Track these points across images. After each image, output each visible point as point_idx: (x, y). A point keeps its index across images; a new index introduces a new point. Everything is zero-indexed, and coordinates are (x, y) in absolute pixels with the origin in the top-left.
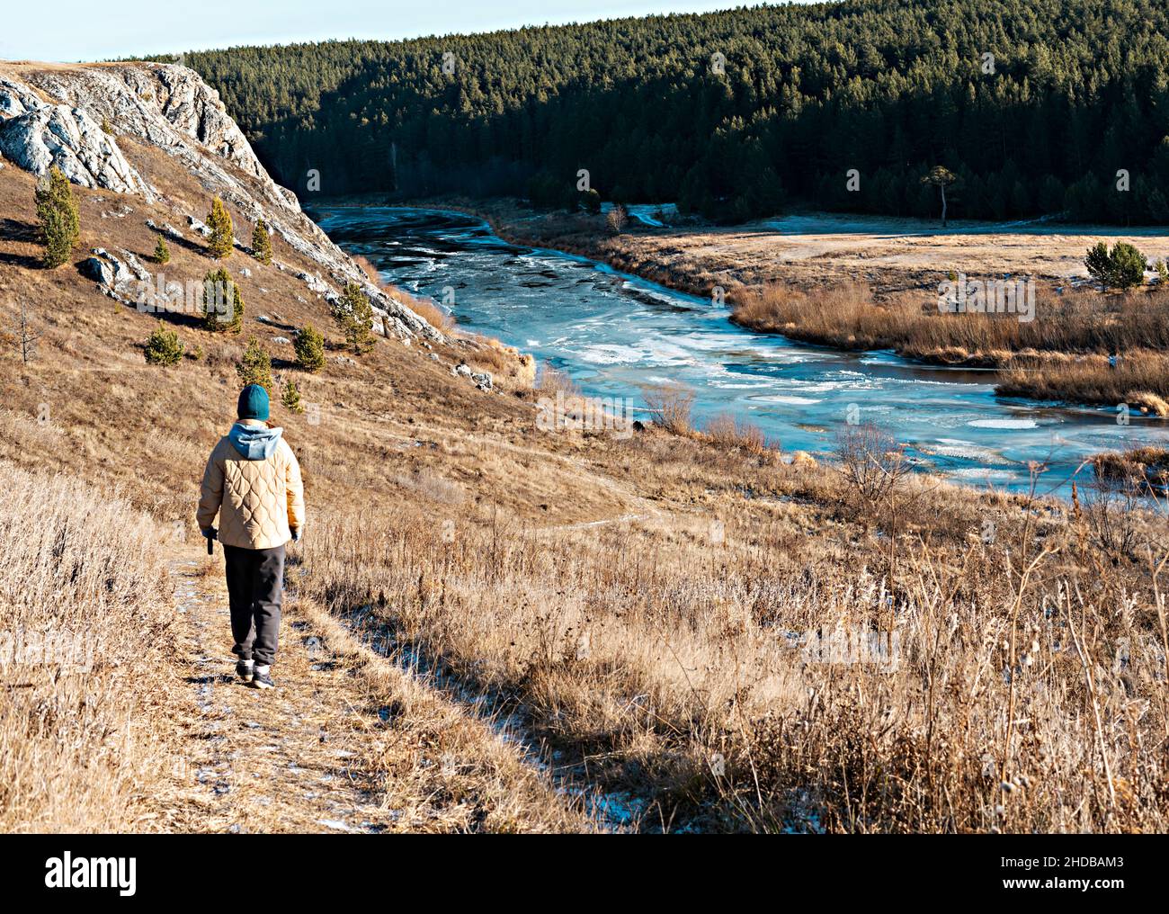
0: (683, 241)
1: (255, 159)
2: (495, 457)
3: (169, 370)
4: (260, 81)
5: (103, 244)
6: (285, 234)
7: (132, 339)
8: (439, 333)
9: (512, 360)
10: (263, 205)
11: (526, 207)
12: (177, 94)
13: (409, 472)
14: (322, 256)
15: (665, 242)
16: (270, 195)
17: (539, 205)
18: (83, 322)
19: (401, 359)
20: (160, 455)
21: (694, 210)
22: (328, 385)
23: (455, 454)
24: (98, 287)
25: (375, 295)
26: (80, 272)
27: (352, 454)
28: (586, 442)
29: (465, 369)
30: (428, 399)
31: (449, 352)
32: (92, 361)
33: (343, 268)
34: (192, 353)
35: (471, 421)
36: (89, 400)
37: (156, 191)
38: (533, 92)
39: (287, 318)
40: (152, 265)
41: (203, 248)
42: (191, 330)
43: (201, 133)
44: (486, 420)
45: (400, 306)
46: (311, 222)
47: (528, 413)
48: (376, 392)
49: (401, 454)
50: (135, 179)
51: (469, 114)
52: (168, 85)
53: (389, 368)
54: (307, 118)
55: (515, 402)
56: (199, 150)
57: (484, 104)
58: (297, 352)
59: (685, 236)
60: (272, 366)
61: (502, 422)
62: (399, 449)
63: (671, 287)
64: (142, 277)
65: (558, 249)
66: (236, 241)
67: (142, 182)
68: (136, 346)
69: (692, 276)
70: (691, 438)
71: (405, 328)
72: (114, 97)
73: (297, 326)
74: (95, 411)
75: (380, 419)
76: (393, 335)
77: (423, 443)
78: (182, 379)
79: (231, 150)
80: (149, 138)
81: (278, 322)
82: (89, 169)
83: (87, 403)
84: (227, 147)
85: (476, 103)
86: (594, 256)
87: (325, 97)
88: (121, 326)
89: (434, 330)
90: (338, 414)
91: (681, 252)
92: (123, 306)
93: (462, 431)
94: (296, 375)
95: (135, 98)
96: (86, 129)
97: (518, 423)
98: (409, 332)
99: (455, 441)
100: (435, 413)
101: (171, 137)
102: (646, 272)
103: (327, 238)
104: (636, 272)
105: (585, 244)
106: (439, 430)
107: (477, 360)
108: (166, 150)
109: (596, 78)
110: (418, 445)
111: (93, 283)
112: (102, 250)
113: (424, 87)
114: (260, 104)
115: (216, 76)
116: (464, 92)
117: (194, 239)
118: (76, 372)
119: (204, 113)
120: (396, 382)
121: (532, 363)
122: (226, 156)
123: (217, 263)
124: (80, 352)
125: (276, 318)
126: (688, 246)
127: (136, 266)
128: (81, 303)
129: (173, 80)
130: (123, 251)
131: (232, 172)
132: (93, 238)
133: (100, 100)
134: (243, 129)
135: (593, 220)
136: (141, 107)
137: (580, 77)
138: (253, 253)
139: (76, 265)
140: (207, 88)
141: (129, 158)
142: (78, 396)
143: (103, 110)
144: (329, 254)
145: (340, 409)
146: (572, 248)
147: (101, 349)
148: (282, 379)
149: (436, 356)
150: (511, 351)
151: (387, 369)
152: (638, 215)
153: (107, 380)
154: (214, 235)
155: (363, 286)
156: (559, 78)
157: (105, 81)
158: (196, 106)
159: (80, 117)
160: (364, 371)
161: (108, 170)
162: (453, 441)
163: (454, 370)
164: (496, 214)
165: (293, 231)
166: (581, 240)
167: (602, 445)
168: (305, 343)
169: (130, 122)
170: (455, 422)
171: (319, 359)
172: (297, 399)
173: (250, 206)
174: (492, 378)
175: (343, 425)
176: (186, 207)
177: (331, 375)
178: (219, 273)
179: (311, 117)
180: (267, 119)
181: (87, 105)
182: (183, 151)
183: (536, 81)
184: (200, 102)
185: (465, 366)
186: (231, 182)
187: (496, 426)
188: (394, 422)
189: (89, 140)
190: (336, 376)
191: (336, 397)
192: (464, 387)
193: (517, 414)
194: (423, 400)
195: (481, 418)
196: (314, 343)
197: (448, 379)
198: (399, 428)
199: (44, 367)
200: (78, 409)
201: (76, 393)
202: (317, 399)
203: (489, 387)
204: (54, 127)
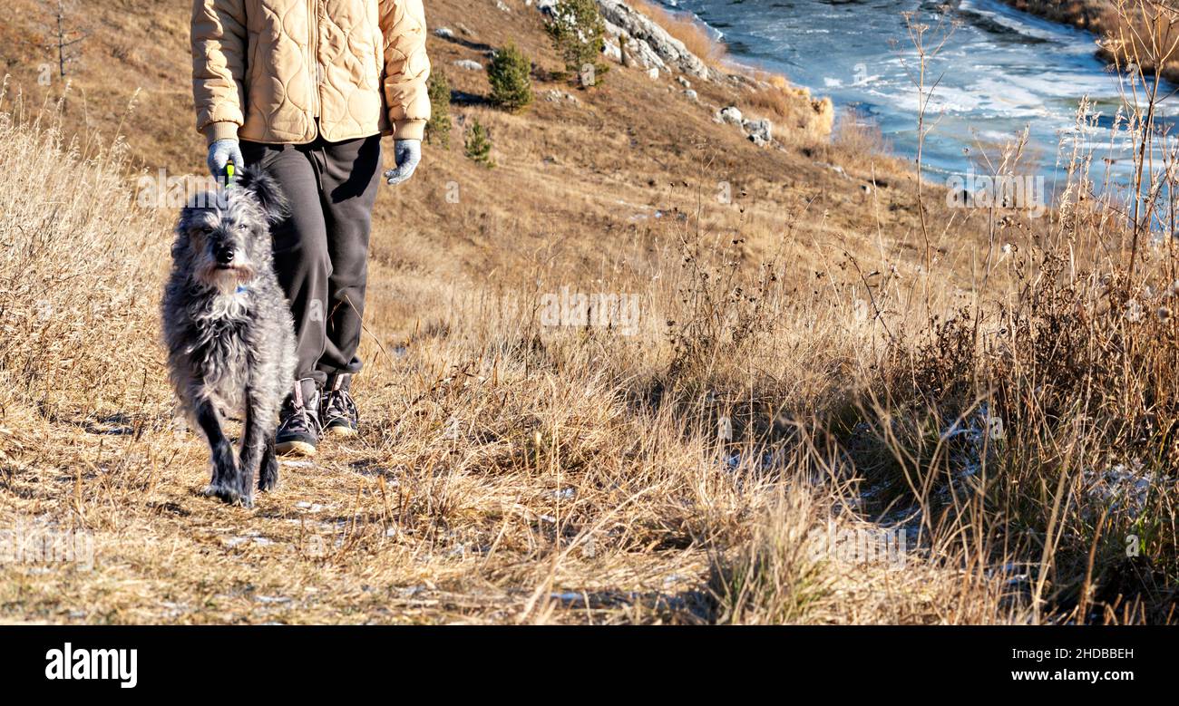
2: (766, 232)
8: (701, 63)
9: (802, 105)
13: (641, 250)
18: (166, 30)
19: (643, 97)
22: (535, 131)
23: (710, 228)
25: (612, 6)
27: (564, 226)
28: (894, 217)
29: (735, 113)
30: (678, 153)
31: (714, 93)
32: (172, 80)
35: (737, 184)
36: (163, 136)
39: (480, 33)
44: (758, 184)
45: (648, 25)
47: (817, 176)
48: (604, 142)
49: (633, 226)
53: (625, 109)
55: (800, 161)
58: (493, 82)
60: (453, 101)
61: (779, 187)
62: (631, 219)
63: (1023, 10)
71: (654, 56)
73: (494, 45)
74: (172, 153)
75: (607, 180)
76: (634, 63)
77: (665, 213)
81: (467, 39)
83: (159, 140)
89: (695, 60)
90: (547, 171)
94: (488, 115)
97: (802, 189)
98: (660, 62)
99: (712, 211)
100: (687, 173)
106: (691, 196)
107: (752, 103)
110: (658, 215)
118: (143, 95)
120: (634, 130)
121: (829, 110)
125: (464, 33)
142: (145, 130)
145: (550, 166)
148: (467, 121)
149: (694, 94)
150: (801, 93)
151: (623, 110)
160: (589, 112)
162: (708, 211)
163: (718, 114)
167: (914, 221)
168: (504, 69)
170: (713, 185)
171: (524, 93)
172: (487, 148)
174: (771, 129)
175: (552, 187)
177: (540, 117)
185: (734, 109)
187: (771, 192)
188: (628, 184)
190: (547, 119)
191: (546, 149)
192: (730, 138)
193: (802, 177)
194: (672, 155)
195: (751, 181)
196: (517, 70)
197: (709, 126)
198: (634, 193)
199: (92, 85)
200: (143, 149)
201: (141, 125)
202: (518, 151)
203: (766, 139)
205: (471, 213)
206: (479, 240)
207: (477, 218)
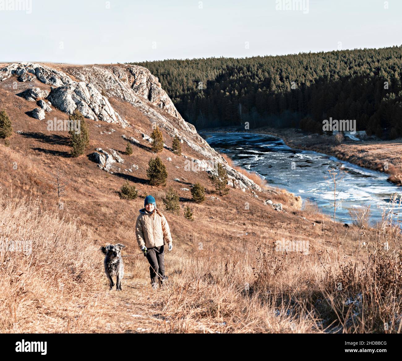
0: (368, 147)
1: (175, 109)
2: (282, 238)
3: (130, 202)
4: (179, 75)
5: (101, 146)
6: (188, 143)
7: (114, 189)
8: (259, 186)
9: (292, 199)
10: (178, 130)
11: (300, 132)
12: (138, 79)
13: (242, 245)
14: (205, 153)
15: (360, 147)
16: (182, 125)
17: (306, 132)
18: (90, 182)
19: (241, 198)
20: (123, 238)
21: (373, 133)
22: (207, 209)
24: (98, 166)
25: (230, 170)
26: (89, 159)
27: (216, 238)
28: (323, 233)
29: (270, 202)
30: (252, 215)
31: (263, 196)
32: (93, 197)
33: (215, 158)
34: (143, 195)
35: (272, 224)
36: (90, 214)
37: (127, 123)
38: (304, 82)
39: (188, 179)
40: (124, 156)
41: (149, 148)
42: (142, 185)
43: (150, 97)
44: (279, 223)
45: (241, 175)
46: (201, 138)
47: (298, 220)
48: (228, 212)
49: (238, 238)
50: (117, 117)
51: (274, 91)
52: (134, 75)
53: (235, 201)
54: (200, 92)
55: (292, 216)
56: (148, 104)
57: (281, 87)
58: (193, 194)
59: (369, 145)
60: (180, 201)
61: (286, 224)
62: (238, 236)
63: (363, 167)
64: (119, 161)
65: (314, 151)
66: (164, 145)
67: (120, 118)
68: (116, 192)
69: (372, 162)
70: (369, 230)
71: (244, 185)
72: (108, 79)
73: (193, 183)
74: (93, 219)
75: (230, 223)
76: (237, 187)
77: (249, 233)
78: (136, 205)
79: (164, 105)
80: (124, 99)
81: (184, 181)
82: (95, 112)
83: (89, 215)
84: (162, 103)
85: (278, 86)
86: (330, 153)
87: (209, 83)
88: (109, 183)
89: (257, 186)
90: (211, 221)
91: (367, 152)
92: (110, 174)
93: (267, 228)
94: (191, 205)
95: (118, 80)
96: (93, 93)
97: (293, 225)
98: (246, 187)
99: (264, 232)
100: (255, 221)
101: (135, 98)
102: (351, 160)
103: (208, 145)
104: (348, 160)
105: (325, 149)
106: (257, 228)
107: (276, 199)
108: (132, 104)
109: (331, 76)
110: (247, 234)
111: (95, 164)
112: (100, 149)
113: (254, 79)
114: (179, 86)
115: (158, 72)
116: (273, 82)
117: (144, 144)
118: (84, 202)
119: (151, 88)
120: (238, 208)
121: (301, 200)
122: (162, 107)
123: (155, 155)
124: (87, 193)
125: (183, 179)
126: (370, 149)
127: (117, 156)
128: (90, 173)
129: (136, 73)
130: (110, 149)
131: (164, 115)
132: (96, 144)
133: (101, 81)
134: (171, 97)
135: (330, 138)
136: (121, 84)
137: (324, 76)
138: (173, 150)
139: (87, 156)
140: (153, 76)
141: (114, 108)
142: (85, 212)
143: (102, 86)
144: (208, 152)
145: (212, 220)
146: (321, 150)
147: (98, 192)
148: (185, 207)
149: (257, 196)
150: (291, 195)
151: (234, 202)
152: (349, 136)
153: (99, 205)
154: (154, 142)
155: (225, 166)
156: (315, 76)
157: (103, 72)
158: (147, 85)
159: (90, 88)
160: (223, 203)
161: (104, 112)
162: (263, 232)
163: (265, 202)
164: (286, 136)
165: (192, 142)
166: (324, 147)
167: (330, 234)
168: (196, 190)
169: (115, 91)
170: (264, 224)
171: (203, 197)
172: (191, 215)
173: (172, 130)
175: (212, 226)
176: (141, 130)
177: (208, 205)
178: (156, 159)
179: (202, 92)
180: (182, 93)
181: (95, 83)
182: (141, 105)
183: (305, 77)
184: (149, 83)
185: (270, 200)
186: (163, 119)
187: (283, 226)
188: (237, 225)
189: (94, 98)
190: (210, 205)
191: (210, 214)
192: (269, 209)
193: (293, 221)
194: (250, 215)
195: (276, 223)
196: (200, 191)
197: (262, 206)
198: (239, 227)
199: (68, 199)
200: (84, 218)
201: (83, 211)
202: (201, 215)
203: (281, 209)
204: (77, 92)
205: (187, 235)
206: (190, 243)
207: (189, 236)
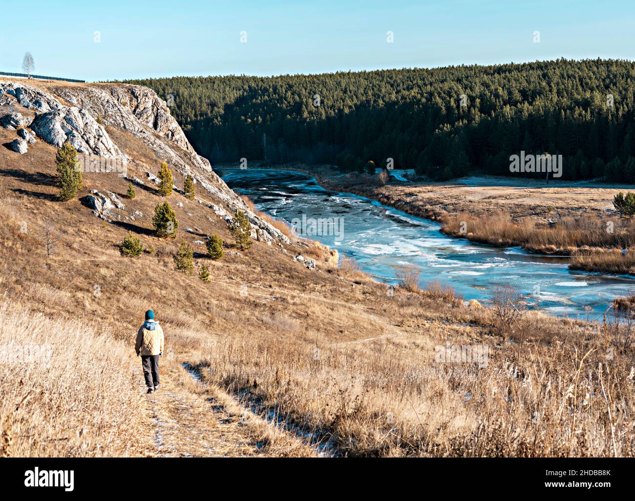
0: (418, 189)
1: (187, 140)
2: (316, 305)
3: (134, 259)
4: (190, 96)
5: (97, 187)
6: (202, 183)
7: (112, 242)
8: (287, 238)
9: (326, 253)
10: (190, 166)
11: (335, 170)
12: (142, 103)
13: (269, 315)
14: (223, 196)
15: (408, 190)
16: (194, 161)
17: (343, 170)
18: (84, 232)
19: (266, 253)
20: (128, 307)
21: (423, 173)
22: (225, 267)
23: (294, 304)
24: (93, 212)
25: (252, 217)
26: (82, 204)
27: (238, 305)
28: (364, 297)
29: (301, 258)
30: (280, 274)
31: (292, 249)
32: (89, 255)
33: (235, 202)
34: (148, 250)
35: (303, 286)
36: (87, 277)
37: (129, 158)
38: (342, 108)
39: (203, 230)
40: (125, 200)
41: (155, 190)
42: (147, 237)
43: (155, 125)
44: (311, 286)
45: (266, 224)
46: (218, 176)
47: (334, 281)
48: (251, 271)
49: (265, 304)
50: (116, 151)
51: (306, 119)
52: (137, 97)
54: (217, 118)
55: (327, 275)
56: (154, 135)
57: (315, 113)
58: (208, 249)
59: (419, 186)
60: (194, 257)
61: (320, 286)
62: (264, 302)
63: (411, 214)
64: (119, 206)
65: (352, 193)
66: (174, 187)
67: (120, 153)
68: (114, 245)
69: (422, 208)
70: (418, 293)
71: (269, 236)
72: (105, 103)
73: (208, 234)
74: (90, 283)
75: (253, 286)
76: (262, 239)
77: (277, 298)
78: (142, 264)
79: (173, 135)
80: (125, 127)
81: (198, 232)
82: (89, 145)
83: (85, 279)
84: (171, 133)
85: (310, 113)
86: (371, 197)
87: (227, 107)
88: (106, 234)
89: (284, 237)
90: (230, 283)
91: (416, 195)
92: (107, 223)
93: (298, 292)
94: (207, 262)
95: (117, 104)
96: (88, 121)
97: (329, 287)
98: (271, 238)
99: (294, 297)
100: (284, 282)
101: (138, 127)
102: (398, 205)
103: (226, 185)
104: (393, 205)
105: (366, 191)
106: (286, 291)
107: (307, 253)
108: (134, 134)
109: (375, 101)
110: (274, 299)
111: (89, 210)
112: (95, 191)
113: (282, 103)
114: (190, 110)
115: (165, 93)
116: (304, 107)
117: (150, 185)
118: (79, 261)
119: (157, 114)
120: (263, 266)
121: (337, 255)
122: (170, 138)
123: (163, 199)
124: (81, 250)
125: (197, 230)
126: (420, 192)
127: (116, 200)
128: (82, 221)
129: (140, 95)
130: (108, 192)
131: (173, 148)
132: (90, 184)
133: (96, 104)
134: (180, 123)
135: (371, 177)
136: (121, 109)
137: (366, 100)
138: (184, 193)
139: (80, 199)
140: (160, 100)
141: (112, 138)
142: (80, 275)
143: (98, 111)
144: (227, 194)
145: (231, 281)
146: (360, 192)
147: (94, 248)
148: (199, 264)
149: (285, 250)
150: (325, 248)
151: (258, 258)
152: (395, 175)
153: (97, 265)
154: (162, 183)
155: (246, 212)
156: (355, 101)
157: (99, 94)
158: (153, 110)
159: (84, 114)
160: (245, 259)
161: (100, 145)
162: (293, 297)
163: (295, 258)
164: (319, 173)
165: (207, 181)
166: (365, 188)
167: (372, 298)
168: (212, 244)
169: (114, 118)
170: (295, 286)
171: (220, 253)
172: (207, 275)
173: (183, 167)
174: (315, 263)
175: (233, 289)
176: (146, 167)
177: (227, 262)
178: (164, 205)
179: (219, 118)
180: (194, 118)
181: (88, 107)
182: (145, 135)
183: (343, 102)
184: (155, 108)
185: (301, 256)
186: (172, 153)
187: (317, 288)
188: (261, 287)
189: (89, 127)
190: (229, 262)
191: (230, 274)
192: (300, 268)
193: (328, 282)
194: (278, 275)
195: (309, 284)
196: (218, 244)
197: (292, 263)
198: (264, 290)
199: (60, 258)
200: (80, 282)
201: (79, 273)
202: (219, 275)
203: (313, 267)
204: (68, 119)
205: (204, 302)
206: (207, 313)
207: (206, 304)
